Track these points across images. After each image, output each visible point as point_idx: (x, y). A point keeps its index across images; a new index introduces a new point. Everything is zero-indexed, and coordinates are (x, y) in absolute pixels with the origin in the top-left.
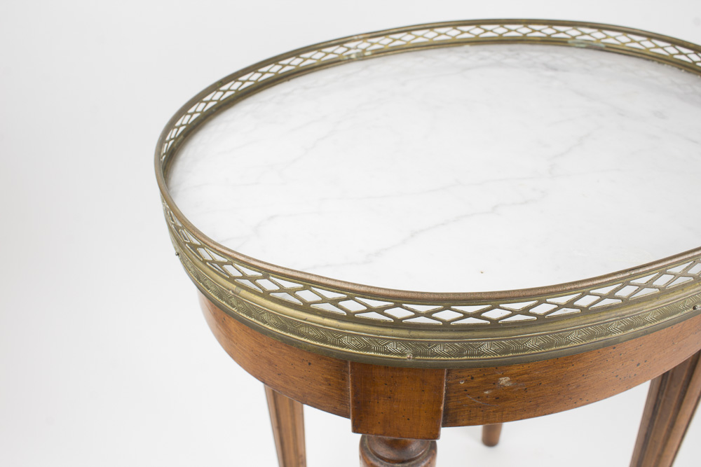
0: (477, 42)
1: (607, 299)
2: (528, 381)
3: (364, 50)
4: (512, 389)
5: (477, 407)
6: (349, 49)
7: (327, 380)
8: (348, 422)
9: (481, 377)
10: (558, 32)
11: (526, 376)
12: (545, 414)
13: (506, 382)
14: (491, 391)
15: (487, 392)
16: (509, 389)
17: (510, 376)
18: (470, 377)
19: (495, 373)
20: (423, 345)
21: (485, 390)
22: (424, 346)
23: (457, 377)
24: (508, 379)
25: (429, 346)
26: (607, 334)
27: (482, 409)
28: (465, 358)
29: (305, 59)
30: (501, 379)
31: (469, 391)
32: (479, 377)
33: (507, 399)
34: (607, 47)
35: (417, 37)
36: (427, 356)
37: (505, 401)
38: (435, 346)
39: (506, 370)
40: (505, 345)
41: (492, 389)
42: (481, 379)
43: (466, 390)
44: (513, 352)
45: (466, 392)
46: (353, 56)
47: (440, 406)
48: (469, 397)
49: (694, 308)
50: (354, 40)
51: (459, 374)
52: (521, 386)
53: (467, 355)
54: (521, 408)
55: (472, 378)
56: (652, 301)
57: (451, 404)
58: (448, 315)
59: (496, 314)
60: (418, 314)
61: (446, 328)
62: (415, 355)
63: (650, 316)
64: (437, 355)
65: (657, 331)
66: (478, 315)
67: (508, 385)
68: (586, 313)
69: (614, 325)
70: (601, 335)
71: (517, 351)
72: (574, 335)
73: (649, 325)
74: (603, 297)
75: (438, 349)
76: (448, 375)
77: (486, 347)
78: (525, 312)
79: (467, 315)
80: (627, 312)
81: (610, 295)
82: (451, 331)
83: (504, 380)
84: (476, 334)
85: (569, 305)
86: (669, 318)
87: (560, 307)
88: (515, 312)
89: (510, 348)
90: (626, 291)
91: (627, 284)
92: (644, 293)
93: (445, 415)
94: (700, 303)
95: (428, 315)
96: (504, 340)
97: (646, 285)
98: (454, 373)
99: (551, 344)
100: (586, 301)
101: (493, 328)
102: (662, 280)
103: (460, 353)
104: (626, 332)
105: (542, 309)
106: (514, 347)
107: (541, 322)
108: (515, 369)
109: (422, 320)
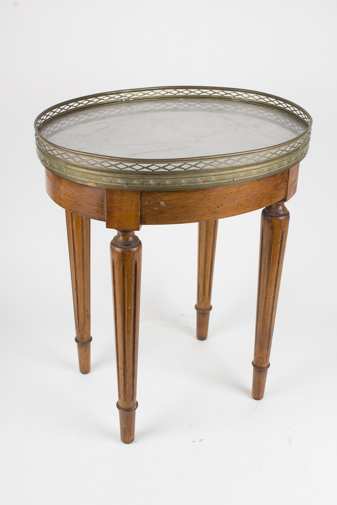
0: (186, 97)
2: (172, 204)
3: (129, 98)
4: (166, 208)
5: (153, 215)
6: (122, 96)
7: (97, 203)
8: (104, 223)
10: (227, 94)
11: (170, 202)
12: (181, 223)
16: (164, 207)
17: (164, 201)
19: (158, 199)
21: (155, 207)
22: (130, 181)
23: (144, 200)
25: (132, 180)
26: (196, 183)
27: (155, 217)
28: (145, 186)
29: (100, 99)
31: (149, 207)
32: (152, 201)
33: (164, 213)
34: (250, 101)
35: (156, 93)
36: (131, 185)
39: (162, 198)
40: (158, 182)
41: (158, 207)
44: (161, 185)
46: (124, 100)
47: (138, 213)
48: (149, 210)
49: (233, 180)
50: (124, 93)
51: (145, 198)
52: (169, 207)
54: (170, 218)
55: (150, 201)
56: (213, 172)
57: (143, 213)
58: (137, 167)
59: (153, 168)
60: (127, 167)
61: (137, 173)
62: (127, 184)
63: (213, 178)
64: (135, 184)
65: (219, 187)
66: (147, 168)
67: (164, 205)
68: (186, 172)
69: (199, 179)
70: (194, 183)
71: (163, 185)
72: (183, 181)
73: (214, 182)
74: (192, 166)
75: (135, 182)
76: (141, 198)
77: (151, 182)
78: (164, 168)
79: (144, 168)
80: (203, 174)
81: (195, 166)
82: (139, 174)
83: (162, 203)
84: (147, 176)
85: (179, 167)
86: (222, 181)
87: (176, 167)
88: (160, 168)
89: (160, 183)
90: (201, 165)
91: (201, 162)
92: (208, 167)
93: (141, 218)
94: (236, 178)
95: (131, 167)
96: (158, 179)
97: (209, 164)
98: (143, 198)
99: (175, 183)
100: (185, 166)
101: (153, 174)
102: (215, 164)
103: (143, 184)
104: (204, 184)
105: (170, 167)
106: (161, 183)
107: (170, 173)
108: (166, 198)
109: (129, 169)
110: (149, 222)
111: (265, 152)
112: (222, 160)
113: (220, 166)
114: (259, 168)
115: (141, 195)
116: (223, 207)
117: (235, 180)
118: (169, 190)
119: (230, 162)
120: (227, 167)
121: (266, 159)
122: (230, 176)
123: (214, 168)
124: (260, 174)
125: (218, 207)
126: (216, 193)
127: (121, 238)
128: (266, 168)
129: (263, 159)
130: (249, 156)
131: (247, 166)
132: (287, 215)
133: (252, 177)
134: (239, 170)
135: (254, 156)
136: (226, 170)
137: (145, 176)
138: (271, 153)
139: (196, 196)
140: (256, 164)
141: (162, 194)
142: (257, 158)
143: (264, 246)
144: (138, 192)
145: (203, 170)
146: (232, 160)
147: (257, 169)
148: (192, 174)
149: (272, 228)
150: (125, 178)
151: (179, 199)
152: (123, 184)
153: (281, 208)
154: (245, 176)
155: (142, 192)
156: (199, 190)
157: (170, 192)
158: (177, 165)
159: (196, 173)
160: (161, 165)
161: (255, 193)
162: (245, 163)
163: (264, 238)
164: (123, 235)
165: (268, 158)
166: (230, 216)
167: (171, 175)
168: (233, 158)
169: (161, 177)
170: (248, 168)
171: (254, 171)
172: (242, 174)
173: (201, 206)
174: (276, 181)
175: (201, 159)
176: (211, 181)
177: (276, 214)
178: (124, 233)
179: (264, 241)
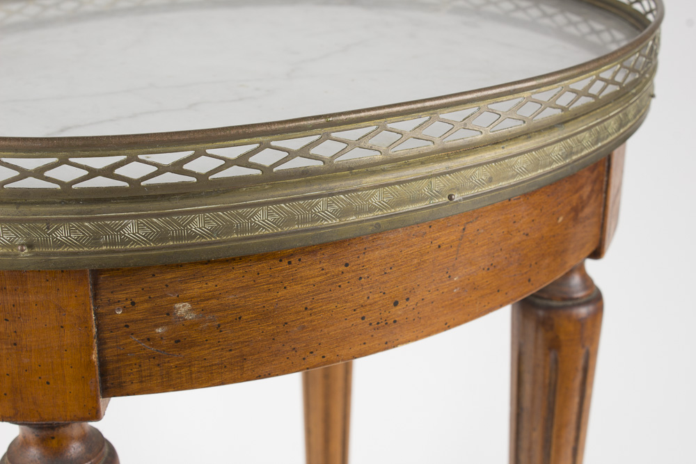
1: (298, 158)
2: (220, 311)
4: (197, 324)
5: (150, 357)
9: (146, 301)
11: (214, 301)
12: (259, 377)
13: (186, 312)
14: (166, 328)
15: (159, 330)
16: (193, 325)
17: (190, 300)
18: (129, 302)
19: (166, 296)
20: (39, 228)
21: (157, 326)
22: (41, 230)
23: (110, 303)
24: (188, 306)
25: (48, 228)
26: (313, 220)
27: (157, 362)
28: (104, 248)
30: (177, 306)
31: (132, 327)
32: (142, 302)
33: (192, 344)
36: (48, 247)
37: (190, 347)
38: (57, 229)
39: (182, 290)
40: (160, 227)
41: (167, 324)
42: (146, 305)
43: (127, 326)
44: (173, 239)
45: (128, 330)
47: (90, 355)
48: (134, 338)
49: (450, 197)
51: (111, 296)
52: (210, 321)
53: (106, 244)
54: (217, 361)
55: (133, 304)
56: (373, 173)
57: (110, 353)
58: (66, 173)
59: (134, 170)
60: (24, 174)
61: (67, 195)
62: (30, 246)
63: (376, 198)
64: (62, 244)
65: (396, 229)
66: (108, 172)
67: (190, 317)
68: (271, 178)
69: (321, 205)
70: (304, 221)
71: (179, 238)
72: (260, 216)
73: (379, 214)
74: (292, 154)
75: (62, 234)
76: (95, 297)
77: (131, 229)
78: (177, 168)
79: (93, 173)
80: (338, 185)
81: (304, 152)
82: (77, 201)
83: (182, 308)
84: (113, 207)
85: (242, 161)
86: (411, 207)
87: (229, 163)
88: (162, 169)
89: (167, 231)
90: (327, 149)
91: (327, 137)
92: (356, 155)
93: (103, 374)
94: (458, 190)
95: (39, 173)
96: (157, 216)
97: (359, 143)
98: (105, 295)
99: (229, 229)
100: (266, 158)
101: (136, 194)
102: (383, 139)
103: (95, 240)
104: (344, 221)
105: (202, 165)
106: (172, 230)
107: (206, 187)
108: (196, 288)
109: (31, 183)
110: (136, 386)
111: (555, 89)
112: (407, 125)
113: (401, 150)
114: (536, 149)
115: (95, 285)
116: (411, 303)
117: (457, 197)
118: (205, 257)
119: (438, 131)
120: (425, 150)
121: (558, 112)
122: (438, 184)
123: (378, 157)
124: (540, 171)
125: (396, 304)
126: (385, 252)
127: (34, 452)
128: (557, 147)
129: (510, 125)
130: (503, 106)
131: (496, 142)
132: (596, 299)
133: (512, 181)
134: (469, 160)
135: (520, 106)
136: (423, 163)
137: (104, 206)
138: (573, 91)
139: (311, 271)
140: (526, 134)
141: (179, 273)
142: (532, 109)
143: (526, 402)
144: (83, 272)
145: (338, 169)
146: (443, 121)
147: (530, 151)
148: (295, 185)
149: (554, 345)
150: (21, 221)
151: (247, 288)
152: (12, 245)
153: (576, 280)
154: (490, 180)
155: (96, 273)
156: (323, 246)
157: (209, 262)
158: (233, 152)
159: (308, 183)
160: (167, 158)
161: (517, 238)
162: (489, 133)
163: (527, 378)
164: (43, 442)
165: (563, 109)
166: (438, 331)
167: (209, 194)
168: (446, 115)
169: (101, 210)
170: (498, 152)
171: (520, 159)
172: (480, 174)
173: (332, 306)
174: (577, 191)
175: (327, 123)
176: (371, 210)
177: (564, 299)
178: (44, 433)
179: (527, 388)
